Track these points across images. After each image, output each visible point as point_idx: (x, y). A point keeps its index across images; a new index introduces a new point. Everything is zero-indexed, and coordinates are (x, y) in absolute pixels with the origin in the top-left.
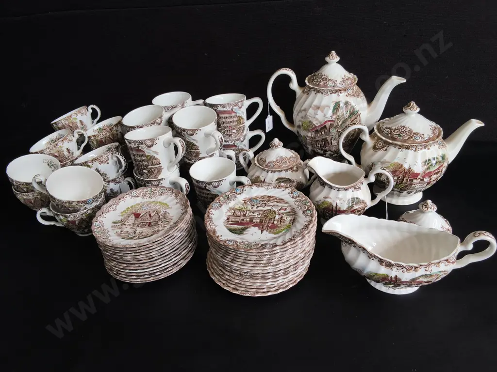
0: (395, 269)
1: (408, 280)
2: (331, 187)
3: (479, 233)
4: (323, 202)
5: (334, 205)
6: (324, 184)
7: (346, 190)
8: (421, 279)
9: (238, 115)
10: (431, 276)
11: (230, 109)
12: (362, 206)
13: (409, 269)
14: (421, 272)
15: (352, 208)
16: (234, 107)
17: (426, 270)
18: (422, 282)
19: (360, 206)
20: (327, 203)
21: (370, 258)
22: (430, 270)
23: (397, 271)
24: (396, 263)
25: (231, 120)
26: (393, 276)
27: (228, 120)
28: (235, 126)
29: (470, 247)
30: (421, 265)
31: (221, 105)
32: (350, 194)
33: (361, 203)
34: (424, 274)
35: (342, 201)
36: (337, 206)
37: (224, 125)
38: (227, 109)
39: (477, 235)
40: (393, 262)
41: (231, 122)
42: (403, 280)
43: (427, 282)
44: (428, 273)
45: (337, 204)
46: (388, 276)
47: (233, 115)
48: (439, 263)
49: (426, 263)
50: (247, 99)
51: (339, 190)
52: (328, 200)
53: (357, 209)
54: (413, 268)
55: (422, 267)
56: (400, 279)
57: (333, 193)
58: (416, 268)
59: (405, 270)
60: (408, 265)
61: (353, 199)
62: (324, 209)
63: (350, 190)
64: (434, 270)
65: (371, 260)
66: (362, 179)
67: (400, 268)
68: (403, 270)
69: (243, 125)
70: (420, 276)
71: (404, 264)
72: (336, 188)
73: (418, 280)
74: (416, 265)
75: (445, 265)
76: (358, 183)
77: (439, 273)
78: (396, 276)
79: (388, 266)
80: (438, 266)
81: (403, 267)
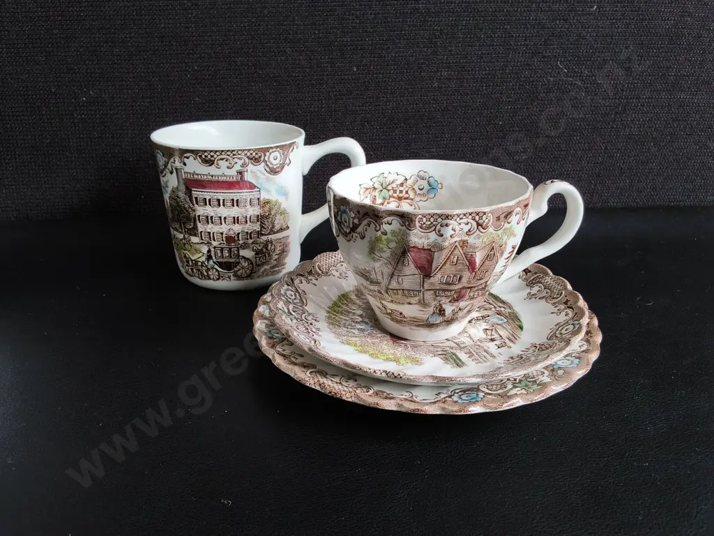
9: (264, 196)
11: (233, 172)
16: (251, 167)
25: (235, 212)
27: (223, 211)
28: (249, 235)
31: (195, 152)
37: (211, 228)
38: (222, 171)
41: (236, 220)
47: (244, 195)
50: (309, 141)
69: (284, 234)
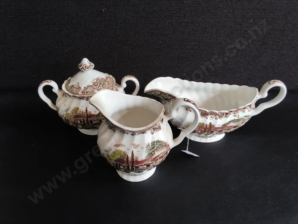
0: (209, 117)
1: (220, 126)
2: (123, 131)
3: (273, 81)
4: (114, 153)
5: (130, 155)
6: (113, 127)
7: (143, 133)
8: (231, 124)
10: (238, 120)
12: (164, 150)
13: (221, 116)
14: (231, 117)
15: (153, 155)
17: (234, 116)
18: (231, 127)
19: (162, 151)
20: (120, 152)
21: (187, 110)
22: (238, 115)
23: (211, 119)
24: (211, 111)
26: (208, 124)
29: (266, 95)
30: (231, 111)
32: (149, 138)
33: (162, 147)
34: (233, 119)
35: (139, 149)
36: (133, 155)
39: (272, 83)
40: (208, 111)
42: (216, 126)
43: (235, 127)
44: (236, 118)
45: (132, 153)
46: (203, 124)
48: (244, 108)
49: (235, 110)
51: (133, 134)
52: (121, 149)
53: (158, 156)
54: (225, 114)
55: (232, 113)
56: (214, 126)
57: (127, 138)
58: (227, 114)
59: (218, 117)
60: (221, 112)
61: (153, 143)
62: (116, 161)
63: (149, 133)
64: (241, 115)
65: (189, 112)
66: (162, 115)
67: (213, 116)
68: (216, 117)
70: (230, 122)
71: (217, 112)
72: (130, 131)
73: (228, 125)
74: (227, 112)
75: (249, 111)
76: (157, 121)
77: (244, 118)
78: (211, 123)
79: (203, 115)
80: (244, 112)
81: (216, 114)
